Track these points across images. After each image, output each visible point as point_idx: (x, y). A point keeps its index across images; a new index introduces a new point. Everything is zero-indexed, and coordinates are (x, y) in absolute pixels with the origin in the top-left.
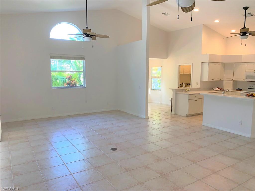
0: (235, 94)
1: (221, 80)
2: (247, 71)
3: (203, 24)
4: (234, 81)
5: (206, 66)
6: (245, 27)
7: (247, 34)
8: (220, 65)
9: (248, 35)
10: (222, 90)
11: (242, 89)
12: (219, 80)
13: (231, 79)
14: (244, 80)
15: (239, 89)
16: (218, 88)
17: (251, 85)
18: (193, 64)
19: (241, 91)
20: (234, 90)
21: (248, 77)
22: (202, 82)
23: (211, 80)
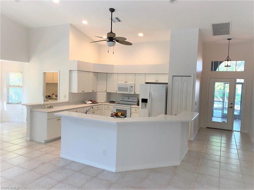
0: (108, 107)
1: (94, 92)
2: (119, 82)
3: (70, 24)
4: (108, 93)
5: (75, 75)
6: (111, 32)
7: (113, 41)
8: (91, 75)
9: (115, 42)
10: (95, 103)
11: (115, 102)
12: (91, 91)
13: (105, 91)
14: (116, 92)
15: (112, 101)
16: (91, 101)
17: (123, 97)
18: (59, 71)
19: (114, 104)
20: (107, 102)
21: (120, 89)
22: (71, 94)
23: (81, 92)
